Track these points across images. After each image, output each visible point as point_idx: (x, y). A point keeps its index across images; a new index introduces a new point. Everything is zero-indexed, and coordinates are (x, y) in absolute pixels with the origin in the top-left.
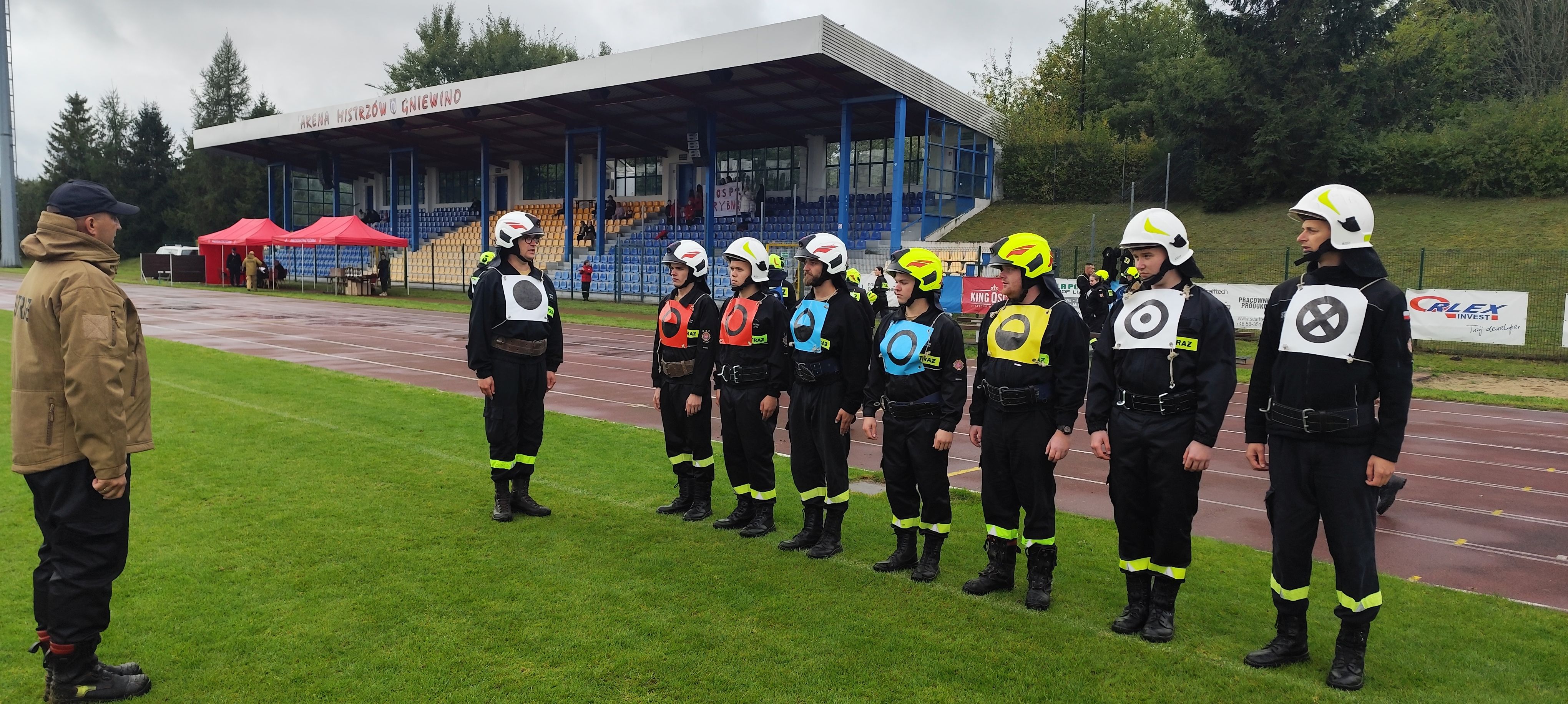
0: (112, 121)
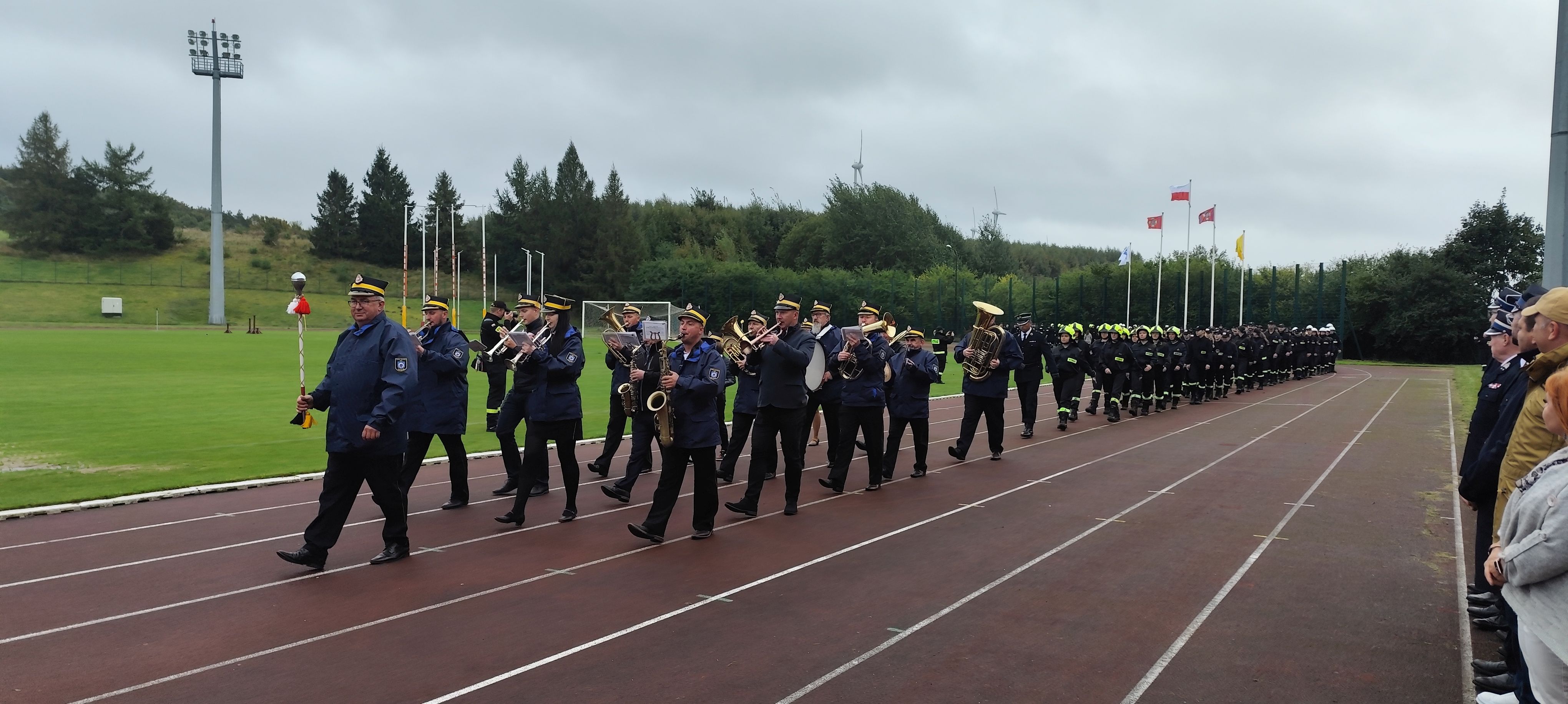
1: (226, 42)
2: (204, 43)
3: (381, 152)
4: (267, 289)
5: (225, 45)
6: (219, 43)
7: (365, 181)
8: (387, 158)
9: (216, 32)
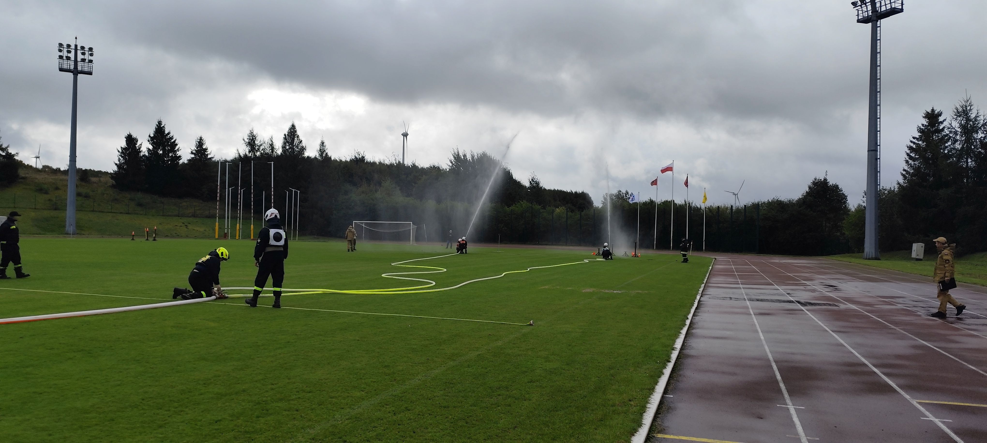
0: (963, 127)
1: (83, 51)
2: (69, 52)
3: (160, 123)
4: (93, 211)
5: (83, 54)
6: (79, 52)
7: (148, 141)
8: (164, 127)
9: (77, 45)
